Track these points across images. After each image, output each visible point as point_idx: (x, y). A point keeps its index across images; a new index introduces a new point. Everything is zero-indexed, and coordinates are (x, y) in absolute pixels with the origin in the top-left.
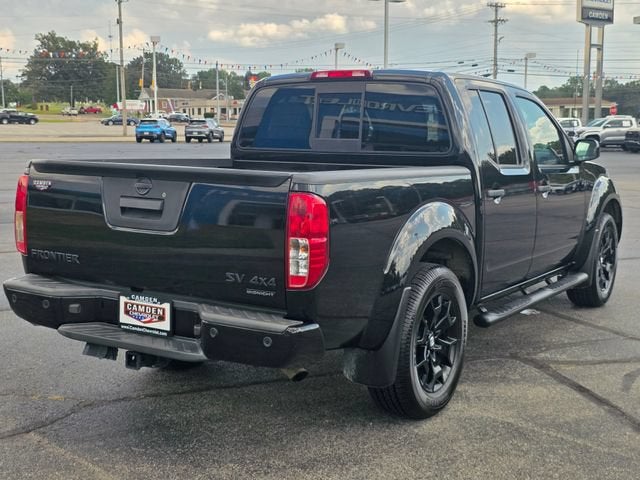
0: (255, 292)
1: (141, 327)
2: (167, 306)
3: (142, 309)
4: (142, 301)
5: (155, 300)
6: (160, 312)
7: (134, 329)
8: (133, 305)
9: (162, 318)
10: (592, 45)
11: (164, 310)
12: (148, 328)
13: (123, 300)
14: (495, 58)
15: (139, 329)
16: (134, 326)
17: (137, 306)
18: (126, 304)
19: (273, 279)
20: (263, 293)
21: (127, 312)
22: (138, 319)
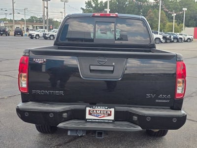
0: (160, 101)
2: (113, 110)
3: (98, 112)
4: (99, 109)
5: (107, 108)
6: (109, 112)
9: (109, 115)
10: (45, 7)
11: (111, 112)
12: (102, 120)
13: (88, 109)
14: (13, 9)
15: (97, 120)
17: (96, 111)
18: (90, 111)
19: (169, 95)
20: (164, 101)
21: (90, 114)
22: (97, 116)
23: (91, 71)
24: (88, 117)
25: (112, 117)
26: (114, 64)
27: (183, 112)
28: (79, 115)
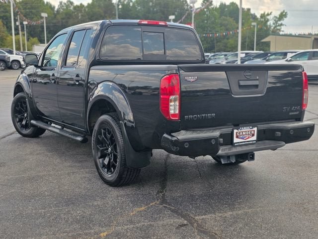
0: (292, 114)
1: (245, 142)
2: (255, 129)
3: (244, 133)
4: (244, 130)
5: (251, 127)
6: (253, 132)
7: (241, 144)
8: (240, 132)
9: (253, 135)
12: (247, 142)
13: (235, 131)
15: (243, 143)
16: (241, 142)
17: (242, 132)
18: (237, 133)
20: (295, 113)
21: (237, 137)
22: (243, 139)
23: (240, 87)
24: (236, 140)
25: (255, 138)
26: (258, 77)
27: (305, 122)
28: (228, 140)
